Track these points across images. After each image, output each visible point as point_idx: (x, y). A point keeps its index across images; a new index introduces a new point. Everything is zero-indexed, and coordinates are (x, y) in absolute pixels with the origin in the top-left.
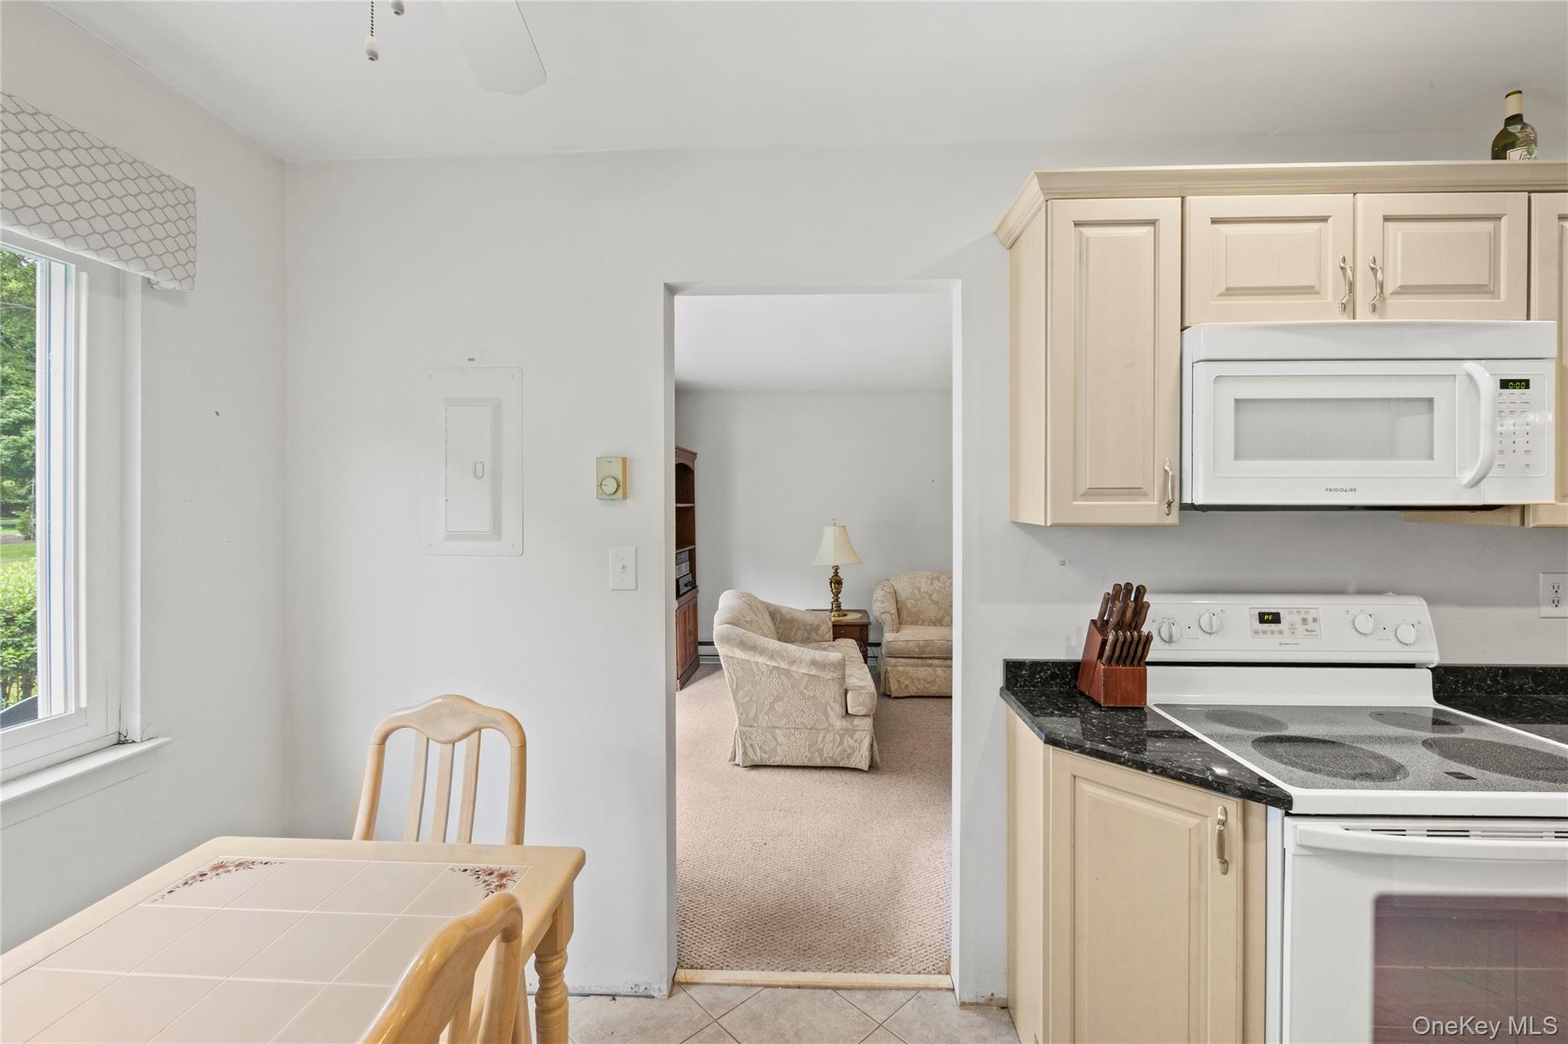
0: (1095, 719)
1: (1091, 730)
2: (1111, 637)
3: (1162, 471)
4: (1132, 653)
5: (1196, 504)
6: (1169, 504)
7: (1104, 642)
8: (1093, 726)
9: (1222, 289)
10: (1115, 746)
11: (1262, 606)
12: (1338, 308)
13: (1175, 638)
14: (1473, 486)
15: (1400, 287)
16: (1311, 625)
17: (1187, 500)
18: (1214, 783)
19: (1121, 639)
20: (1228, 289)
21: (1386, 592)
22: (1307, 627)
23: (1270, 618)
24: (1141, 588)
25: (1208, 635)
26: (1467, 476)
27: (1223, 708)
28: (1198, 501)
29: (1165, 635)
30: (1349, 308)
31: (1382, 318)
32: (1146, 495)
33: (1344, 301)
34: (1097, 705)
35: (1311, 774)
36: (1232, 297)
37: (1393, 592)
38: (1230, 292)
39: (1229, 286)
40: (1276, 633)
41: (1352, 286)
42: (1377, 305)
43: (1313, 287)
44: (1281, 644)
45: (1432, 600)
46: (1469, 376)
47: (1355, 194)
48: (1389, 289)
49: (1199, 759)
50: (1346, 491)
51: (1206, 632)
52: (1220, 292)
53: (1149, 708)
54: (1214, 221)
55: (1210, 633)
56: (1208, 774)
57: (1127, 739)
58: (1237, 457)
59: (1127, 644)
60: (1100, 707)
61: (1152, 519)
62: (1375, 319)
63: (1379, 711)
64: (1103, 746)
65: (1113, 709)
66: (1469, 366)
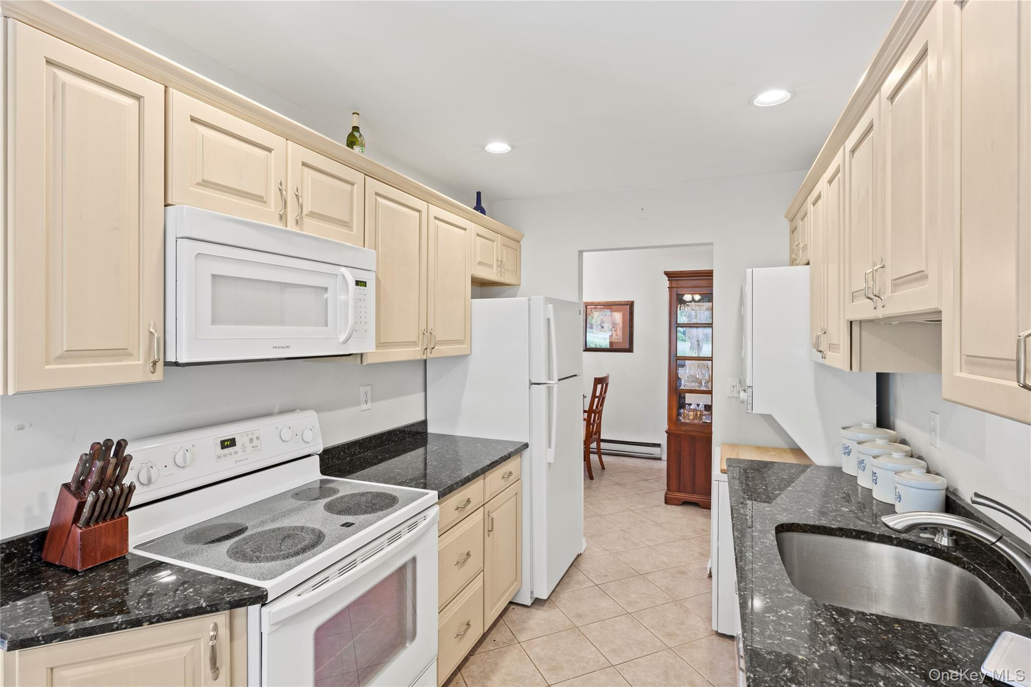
0: (73, 591)
1: (71, 607)
2: (90, 499)
3: (147, 333)
4: (113, 507)
5: (180, 362)
6: (155, 363)
7: (81, 506)
8: (73, 600)
9: (199, 180)
10: (105, 616)
11: (223, 435)
12: (278, 217)
13: (153, 479)
14: (344, 343)
15: (310, 212)
16: (256, 443)
17: (171, 358)
18: (208, 607)
19: (102, 498)
20: (204, 181)
21: (296, 410)
22: (252, 445)
23: (229, 443)
24: (122, 442)
25: (182, 469)
26: (343, 337)
27: (196, 527)
28: (182, 360)
29: (144, 479)
30: (284, 218)
31: (301, 231)
32: (131, 355)
33: (281, 213)
34: (73, 572)
35: (273, 563)
36: (207, 189)
37: (300, 410)
38: (205, 184)
39: (204, 178)
40: (233, 454)
41: (285, 202)
42: (299, 221)
43: (262, 198)
44: (236, 462)
45: (318, 410)
46: (343, 276)
47: (287, 140)
48: (305, 212)
49: (191, 590)
50: (284, 348)
51: (181, 467)
52: (198, 181)
53: (131, 554)
54: (193, 119)
55: (183, 467)
56: (202, 601)
57: (116, 600)
58: (214, 322)
59: (108, 501)
60: (77, 572)
61: (139, 378)
62: (297, 230)
63: (296, 491)
64: (91, 621)
65: (91, 570)
66: (343, 270)
